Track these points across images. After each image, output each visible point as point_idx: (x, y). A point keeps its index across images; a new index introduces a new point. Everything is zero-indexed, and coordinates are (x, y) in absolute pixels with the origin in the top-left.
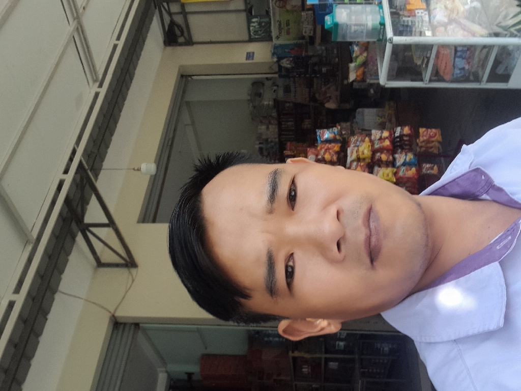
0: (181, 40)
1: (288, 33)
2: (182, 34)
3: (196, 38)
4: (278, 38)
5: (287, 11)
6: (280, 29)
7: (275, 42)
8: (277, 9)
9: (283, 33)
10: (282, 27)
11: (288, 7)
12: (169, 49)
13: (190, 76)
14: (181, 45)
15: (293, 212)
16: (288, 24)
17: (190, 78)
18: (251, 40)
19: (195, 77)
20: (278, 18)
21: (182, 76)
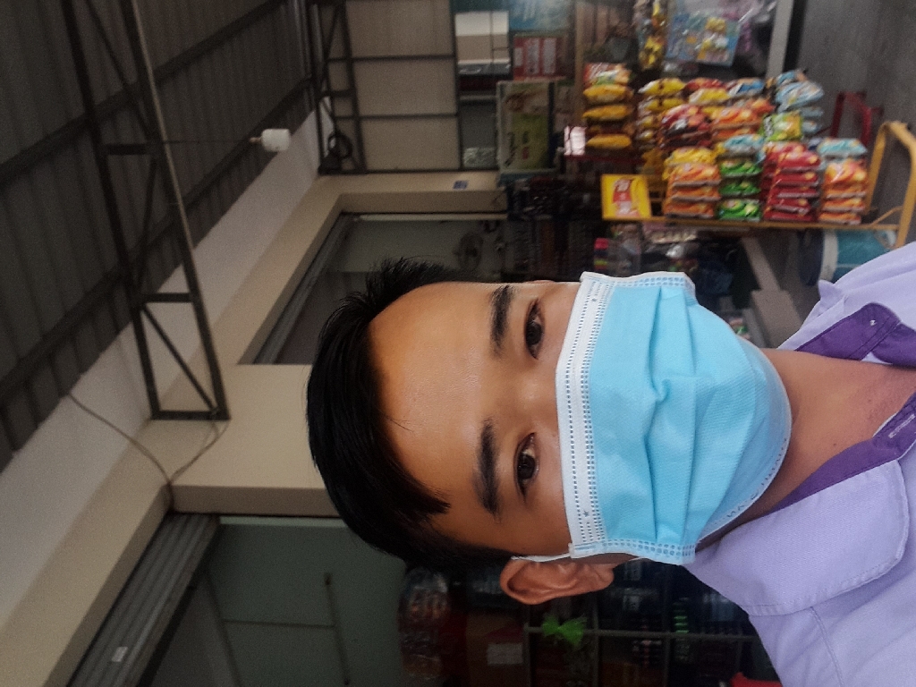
0: (347, 165)
1: (526, 156)
2: (349, 154)
3: (373, 163)
4: (508, 163)
5: (526, 117)
6: (513, 148)
7: (504, 170)
8: (509, 114)
9: (516, 156)
10: (516, 143)
11: (527, 110)
12: (325, 179)
13: (358, 214)
14: (346, 173)
15: (535, 360)
16: (525, 140)
17: (356, 220)
18: (462, 169)
19: (364, 217)
20: (509, 128)
21: (343, 214)
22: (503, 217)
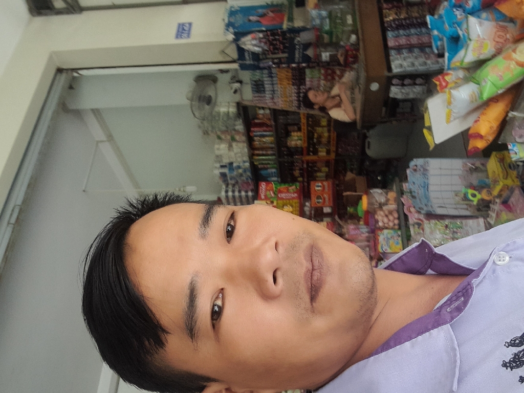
0: (59, 3)
7: (232, 2)
13: (75, 70)
14: (59, 12)
21: (60, 71)
22: (235, 66)
